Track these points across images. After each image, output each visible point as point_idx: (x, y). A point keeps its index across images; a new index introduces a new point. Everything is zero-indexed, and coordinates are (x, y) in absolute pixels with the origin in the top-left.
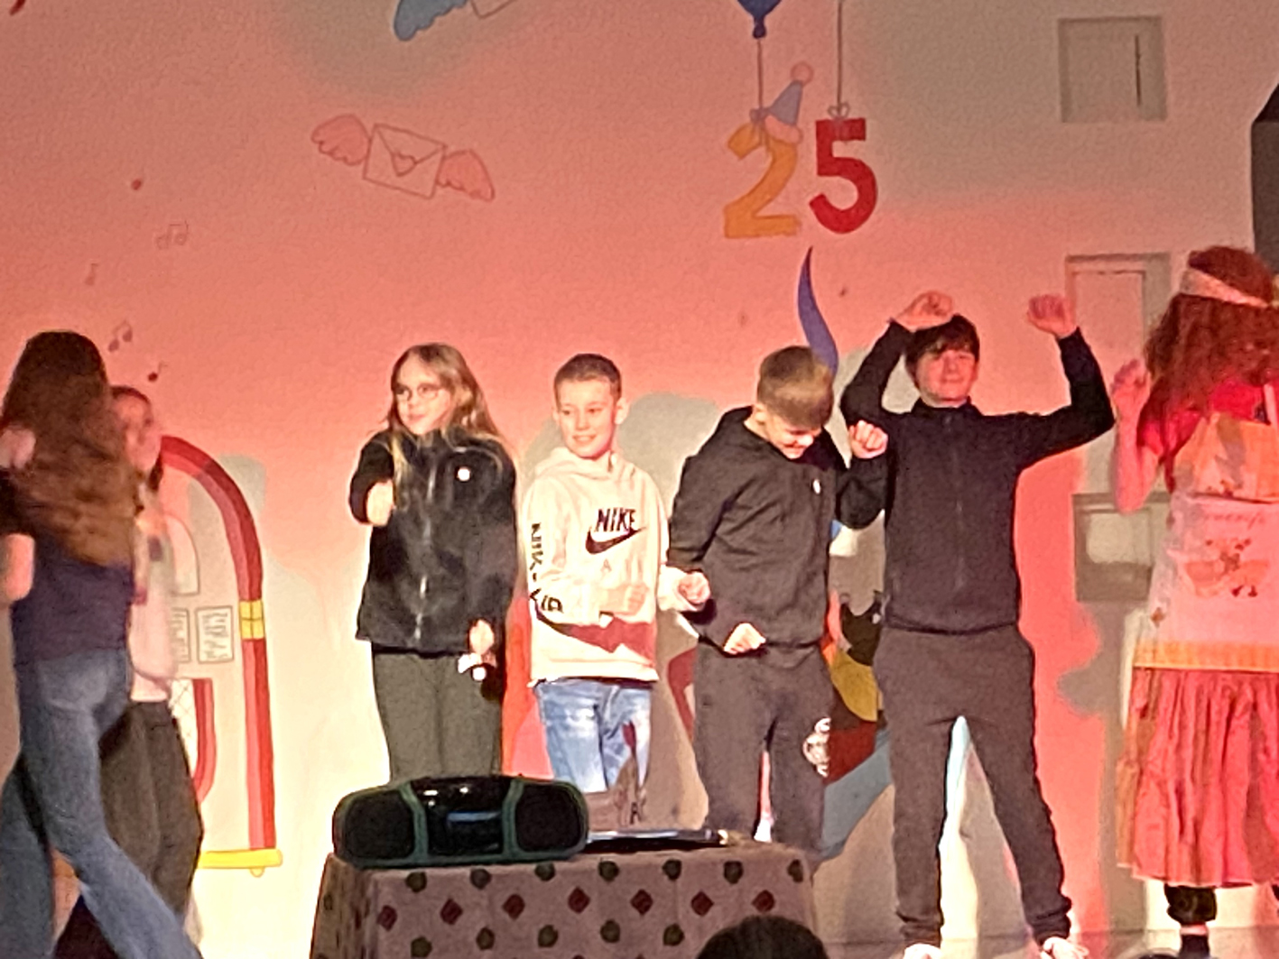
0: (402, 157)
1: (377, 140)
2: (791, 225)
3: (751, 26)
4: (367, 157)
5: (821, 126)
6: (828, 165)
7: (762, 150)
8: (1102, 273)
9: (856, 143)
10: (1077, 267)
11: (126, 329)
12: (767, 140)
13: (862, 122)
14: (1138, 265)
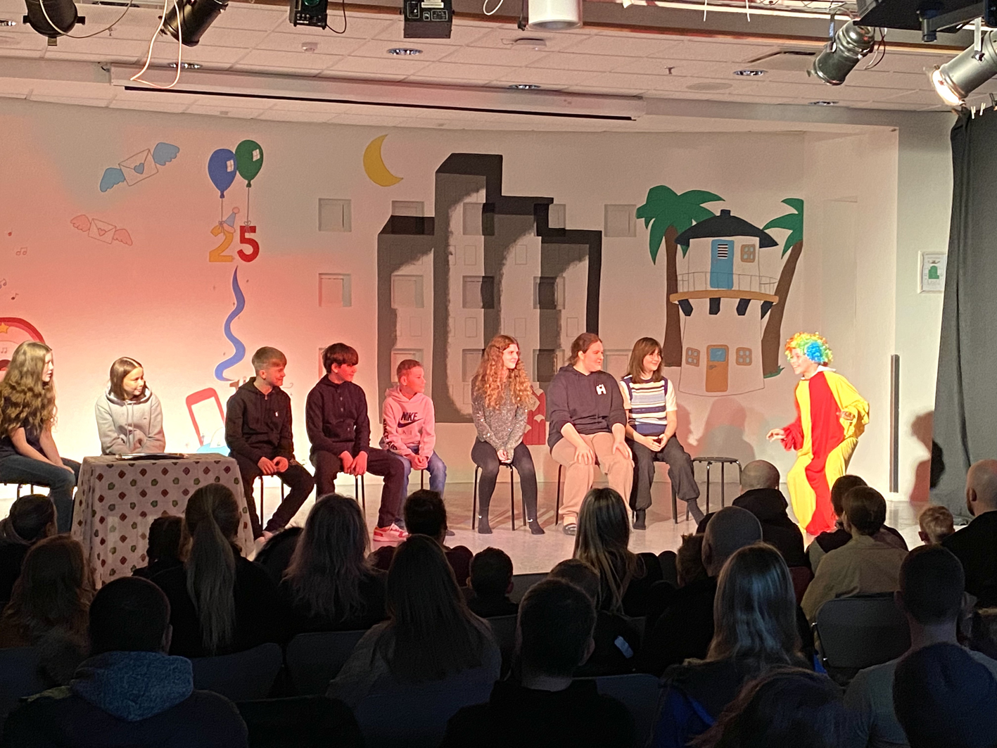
0: (102, 230)
1: (93, 223)
2: (231, 258)
3: (219, 194)
4: (89, 229)
5: (241, 227)
6: (243, 240)
7: (222, 234)
8: (329, 279)
9: (252, 234)
10: (323, 277)
11: (5, 281)
12: (223, 230)
13: (255, 227)
14: (342, 277)
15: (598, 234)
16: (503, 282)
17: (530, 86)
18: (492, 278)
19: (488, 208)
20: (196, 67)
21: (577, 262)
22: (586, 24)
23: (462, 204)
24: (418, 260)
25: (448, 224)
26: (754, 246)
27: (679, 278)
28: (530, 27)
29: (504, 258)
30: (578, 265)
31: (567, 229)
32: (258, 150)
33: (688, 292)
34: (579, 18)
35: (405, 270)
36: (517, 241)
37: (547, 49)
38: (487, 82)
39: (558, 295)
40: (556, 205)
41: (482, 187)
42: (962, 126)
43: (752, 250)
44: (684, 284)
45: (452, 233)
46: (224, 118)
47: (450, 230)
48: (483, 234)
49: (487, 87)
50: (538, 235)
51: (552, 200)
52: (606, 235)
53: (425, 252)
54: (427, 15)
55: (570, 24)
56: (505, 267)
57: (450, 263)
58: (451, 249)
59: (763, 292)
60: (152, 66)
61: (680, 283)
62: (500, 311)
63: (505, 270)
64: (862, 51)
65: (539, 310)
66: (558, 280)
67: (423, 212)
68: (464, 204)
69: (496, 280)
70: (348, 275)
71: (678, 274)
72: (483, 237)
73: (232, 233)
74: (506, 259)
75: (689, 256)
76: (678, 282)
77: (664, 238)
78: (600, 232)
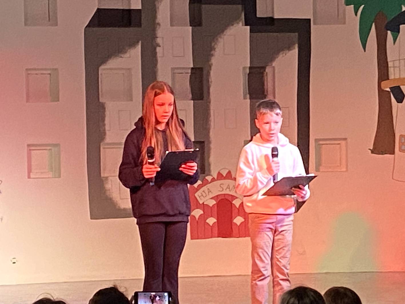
8: (36, 74)
10: (30, 72)
14: (49, 72)
15: (307, 22)
16: (212, 72)
18: (201, 69)
21: (286, 52)
24: (126, 52)
25: (155, 17)
27: (390, 64)
29: (212, 49)
30: (287, 54)
31: (275, 17)
33: (399, 79)
35: (113, 63)
36: (225, 33)
39: (269, 85)
44: (396, 70)
45: (159, 24)
47: (157, 22)
48: (191, 26)
50: (246, 25)
52: (315, 23)
53: (133, 45)
56: (213, 57)
57: (159, 55)
58: (159, 41)
61: (391, 70)
62: (210, 102)
63: (214, 61)
65: (248, 101)
66: (267, 70)
67: (130, 5)
69: (205, 72)
70: (56, 69)
71: (389, 60)
72: (191, 27)
74: (214, 49)
75: (400, 42)
76: (389, 68)
77: (374, 24)
78: (310, 20)
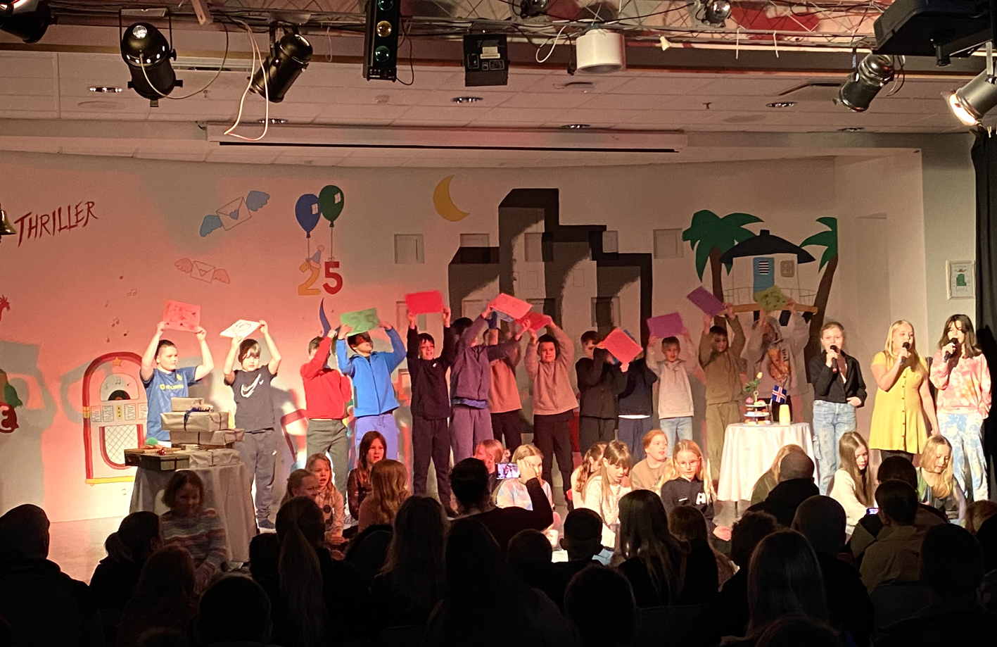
0: (202, 270)
1: (194, 265)
2: (318, 292)
3: (306, 235)
4: (191, 271)
5: (326, 263)
6: (328, 275)
7: (309, 270)
9: (336, 269)
10: (401, 304)
11: (117, 320)
12: (310, 267)
15: (648, 257)
16: (563, 303)
17: (581, 126)
19: (547, 237)
20: (282, 122)
21: (630, 283)
22: (629, 66)
23: (523, 235)
24: (485, 286)
25: (512, 254)
26: (792, 262)
27: (725, 293)
28: (579, 72)
29: (563, 281)
30: (632, 286)
31: (620, 253)
32: (339, 194)
34: (623, 63)
35: (472, 296)
36: (574, 267)
37: (596, 91)
38: (542, 123)
39: (614, 313)
40: (609, 231)
41: (541, 219)
42: (979, 146)
43: (790, 264)
44: (729, 299)
45: (515, 260)
46: (308, 166)
47: (513, 258)
48: (543, 261)
49: (542, 128)
50: (593, 260)
51: (604, 228)
52: (655, 257)
53: (492, 279)
54: (485, 65)
55: (614, 68)
56: (564, 289)
57: (515, 288)
58: (515, 275)
59: (803, 304)
60: (241, 123)
61: (725, 299)
63: (565, 292)
64: (883, 80)
66: (613, 300)
67: (489, 244)
68: (526, 234)
69: (557, 302)
71: (723, 290)
72: (543, 263)
73: (318, 269)
74: (565, 282)
75: (733, 273)
76: (724, 297)
77: (709, 258)
78: (650, 254)
